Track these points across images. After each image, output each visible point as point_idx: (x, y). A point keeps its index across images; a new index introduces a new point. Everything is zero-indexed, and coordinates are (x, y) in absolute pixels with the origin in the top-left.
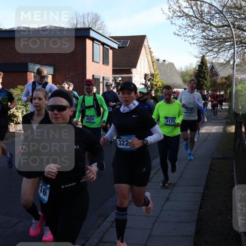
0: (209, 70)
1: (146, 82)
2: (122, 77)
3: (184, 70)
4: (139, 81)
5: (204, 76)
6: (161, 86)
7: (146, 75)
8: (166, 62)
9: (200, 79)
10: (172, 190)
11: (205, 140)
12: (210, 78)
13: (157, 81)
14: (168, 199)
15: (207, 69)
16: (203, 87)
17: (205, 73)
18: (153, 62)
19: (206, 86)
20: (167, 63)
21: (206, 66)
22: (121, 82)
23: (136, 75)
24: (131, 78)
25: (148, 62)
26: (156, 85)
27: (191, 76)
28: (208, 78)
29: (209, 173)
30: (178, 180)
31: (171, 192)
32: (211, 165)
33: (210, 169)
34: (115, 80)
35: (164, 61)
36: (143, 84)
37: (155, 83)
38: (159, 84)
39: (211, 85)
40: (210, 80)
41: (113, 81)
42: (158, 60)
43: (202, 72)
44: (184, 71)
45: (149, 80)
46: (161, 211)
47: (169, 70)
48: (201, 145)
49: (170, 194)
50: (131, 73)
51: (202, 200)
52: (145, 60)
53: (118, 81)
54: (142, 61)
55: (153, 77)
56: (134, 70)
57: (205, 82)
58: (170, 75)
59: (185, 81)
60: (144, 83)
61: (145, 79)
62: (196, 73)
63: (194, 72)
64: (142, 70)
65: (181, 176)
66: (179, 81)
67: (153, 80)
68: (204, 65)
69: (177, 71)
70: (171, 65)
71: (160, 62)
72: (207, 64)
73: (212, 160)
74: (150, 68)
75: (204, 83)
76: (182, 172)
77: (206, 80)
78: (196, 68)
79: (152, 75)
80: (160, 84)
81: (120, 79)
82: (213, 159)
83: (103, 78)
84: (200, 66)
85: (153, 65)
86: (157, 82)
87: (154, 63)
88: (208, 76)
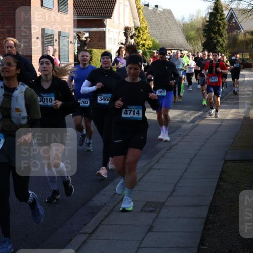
0: (226, 21)
1: (127, 40)
2: (90, 33)
3: (187, 20)
4: (117, 38)
5: (219, 30)
6: (150, 46)
7: (127, 29)
8: (160, 9)
9: (213, 36)
10: (159, 213)
11: (216, 131)
12: (228, 33)
13: (145, 38)
14: (150, 229)
15: (223, 19)
16: (217, 47)
17: (219, 25)
18: (138, 9)
19: (221, 45)
20: (162, 10)
21: (222, 15)
22: (89, 40)
23: (112, 29)
24: (104, 33)
25: (131, 9)
26: (143, 45)
27: (198, 30)
28: (224, 32)
29: (218, 185)
30: (170, 196)
31: (156, 217)
32: (222, 172)
33: (221, 179)
34: (79, 38)
35: (157, 6)
36: (122, 43)
37: (141, 42)
38: (147, 42)
39: (228, 43)
40: (227, 36)
41: (75, 38)
42: (147, 5)
43: (214, 24)
44: (188, 22)
45: (131, 38)
46: (138, 248)
47: (164, 21)
48: (208, 139)
49: (154, 220)
50: (103, 26)
51: (204, 229)
52: (125, 5)
53: (84, 39)
54: (122, 8)
55: (139, 33)
56: (108, 22)
57: (220, 40)
58: (165, 28)
59: (189, 39)
60: (124, 42)
61: (126, 34)
62: (207, 26)
63: (203, 24)
64: (122, 21)
65: (174, 190)
66: (180, 39)
67: (138, 37)
68: (218, 12)
69: (176, 23)
70: (168, 13)
71: (150, 8)
72: (222, 11)
73: (224, 163)
74: (133, 19)
75: (218, 42)
76: (177, 183)
77: (221, 36)
78: (206, 18)
79: (137, 29)
80: (149, 43)
81: (87, 35)
82: (226, 161)
83: (59, 33)
84: (211, 14)
85: (139, 13)
86: (145, 40)
87: (140, 11)
88: (225, 30)
